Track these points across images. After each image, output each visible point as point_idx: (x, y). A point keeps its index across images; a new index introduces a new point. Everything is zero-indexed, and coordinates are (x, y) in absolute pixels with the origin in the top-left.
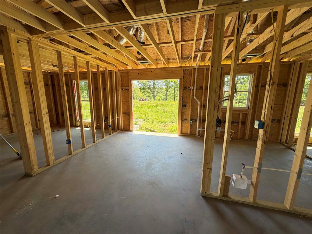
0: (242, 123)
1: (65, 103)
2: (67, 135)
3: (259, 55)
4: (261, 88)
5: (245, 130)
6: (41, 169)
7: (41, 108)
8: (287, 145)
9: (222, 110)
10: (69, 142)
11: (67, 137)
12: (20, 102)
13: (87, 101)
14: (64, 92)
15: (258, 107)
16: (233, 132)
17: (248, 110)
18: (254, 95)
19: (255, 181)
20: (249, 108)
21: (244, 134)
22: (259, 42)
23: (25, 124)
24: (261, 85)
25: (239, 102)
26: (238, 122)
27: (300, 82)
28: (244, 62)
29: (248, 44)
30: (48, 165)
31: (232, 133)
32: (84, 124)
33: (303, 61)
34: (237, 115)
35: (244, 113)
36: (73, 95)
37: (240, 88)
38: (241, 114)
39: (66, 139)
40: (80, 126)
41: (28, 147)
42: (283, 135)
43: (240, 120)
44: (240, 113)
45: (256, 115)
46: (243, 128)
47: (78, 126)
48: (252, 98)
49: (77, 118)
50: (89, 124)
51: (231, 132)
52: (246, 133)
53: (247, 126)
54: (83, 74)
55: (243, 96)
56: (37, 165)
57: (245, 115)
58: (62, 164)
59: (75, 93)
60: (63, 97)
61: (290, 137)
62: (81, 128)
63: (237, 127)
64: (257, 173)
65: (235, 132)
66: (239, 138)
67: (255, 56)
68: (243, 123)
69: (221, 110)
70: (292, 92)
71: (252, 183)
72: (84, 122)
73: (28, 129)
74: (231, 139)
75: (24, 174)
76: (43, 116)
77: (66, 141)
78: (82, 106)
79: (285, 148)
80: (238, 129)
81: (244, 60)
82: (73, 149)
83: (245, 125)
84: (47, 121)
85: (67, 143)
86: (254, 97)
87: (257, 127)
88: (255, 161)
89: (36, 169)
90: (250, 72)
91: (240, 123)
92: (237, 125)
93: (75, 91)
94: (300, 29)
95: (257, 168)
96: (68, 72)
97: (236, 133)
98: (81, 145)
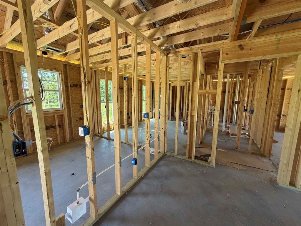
0: (59, 127)
3: (62, 52)
4: (70, 88)
5: (64, 133)
8: (99, 135)
9: (27, 114)
15: (72, 107)
16: (51, 139)
17: (63, 111)
18: (65, 94)
19: (93, 195)
20: (64, 108)
21: (64, 138)
22: (59, 34)
24: (70, 85)
25: (50, 102)
26: (54, 127)
27: (97, 85)
28: (46, 56)
29: (46, 33)
31: (50, 141)
33: (96, 69)
34: (51, 118)
35: (60, 115)
37: (47, 86)
38: (56, 117)
42: (95, 128)
43: (57, 123)
44: (54, 116)
45: (72, 115)
46: (62, 131)
48: (64, 98)
51: (48, 140)
52: (66, 136)
53: (65, 128)
55: (53, 95)
57: (61, 117)
61: (100, 129)
63: (55, 133)
64: (93, 185)
65: (53, 138)
66: (59, 143)
67: (58, 51)
68: (61, 126)
69: (25, 116)
70: (94, 92)
71: (91, 199)
74: (51, 148)
79: (100, 138)
80: (56, 134)
81: (45, 53)
83: (63, 127)
86: (66, 97)
87: (83, 135)
88: (88, 173)
90: (55, 69)
91: (57, 127)
92: (54, 130)
94: (93, 39)
95: (92, 180)
97: (55, 139)
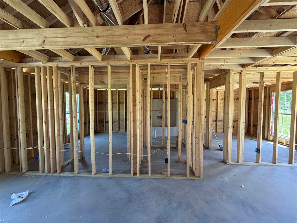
1: (260, 116)
2: (258, 144)
6: (232, 162)
7: (240, 118)
10: (258, 151)
11: (257, 146)
12: (229, 113)
13: (288, 114)
14: (261, 106)
23: (229, 127)
30: (238, 162)
32: (279, 139)
36: (269, 108)
39: (256, 148)
40: (273, 140)
41: (228, 143)
47: (271, 140)
49: (270, 131)
50: (287, 142)
54: (286, 84)
56: (231, 158)
58: (248, 167)
59: (272, 105)
60: (259, 110)
62: (274, 143)
72: (279, 137)
73: (230, 131)
75: (222, 160)
76: (241, 124)
77: (256, 149)
78: (279, 119)
82: (261, 160)
84: (243, 128)
85: (256, 151)
89: (230, 161)
93: (273, 104)
96: (268, 85)
98: (272, 160)
